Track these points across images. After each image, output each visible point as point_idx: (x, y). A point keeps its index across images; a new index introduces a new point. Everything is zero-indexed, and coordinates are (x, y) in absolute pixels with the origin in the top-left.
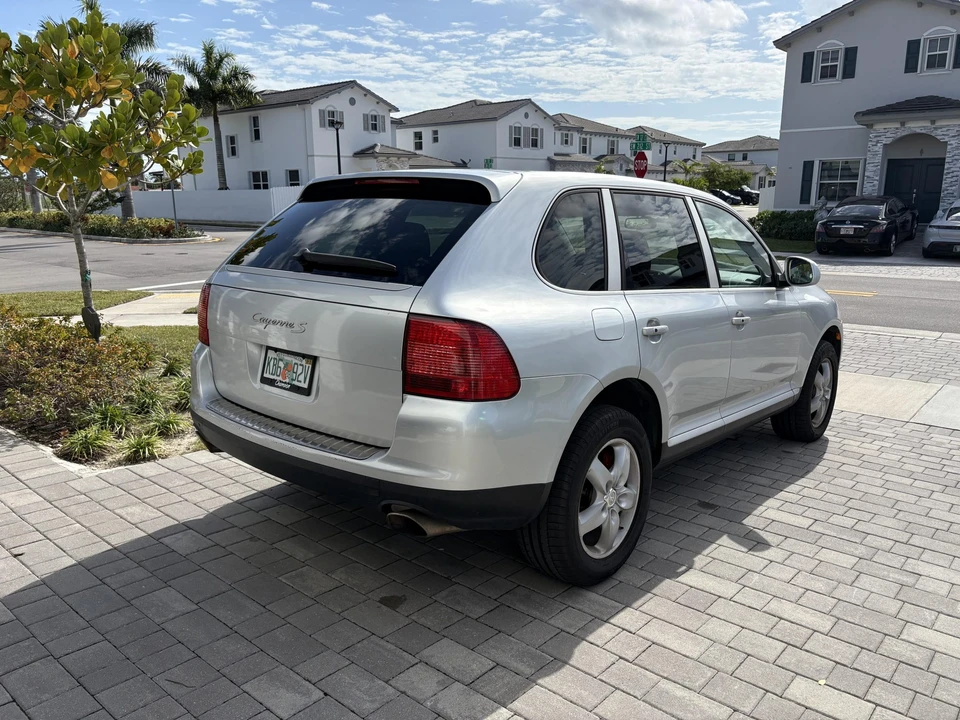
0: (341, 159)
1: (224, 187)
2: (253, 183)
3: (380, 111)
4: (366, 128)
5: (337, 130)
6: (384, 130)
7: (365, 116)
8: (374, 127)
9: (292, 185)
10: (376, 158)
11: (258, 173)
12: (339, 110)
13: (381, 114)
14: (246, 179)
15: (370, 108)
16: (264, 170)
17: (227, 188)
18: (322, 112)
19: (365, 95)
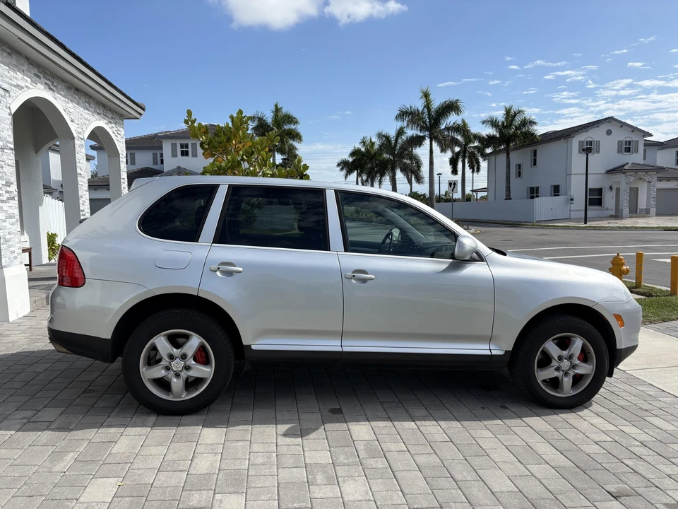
0: (589, 176)
1: (508, 198)
2: (529, 195)
3: (634, 137)
4: (620, 151)
5: (587, 155)
6: (637, 152)
7: (620, 143)
8: (628, 150)
9: (555, 195)
10: (624, 173)
11: (534, 188)
12: (596, 140)
13: (635, 139)
14: (525, 192)
15: (624, 136)
16: (537, 186)
17: (510, 199)
18: (581, 143)
19: (621, 127)
